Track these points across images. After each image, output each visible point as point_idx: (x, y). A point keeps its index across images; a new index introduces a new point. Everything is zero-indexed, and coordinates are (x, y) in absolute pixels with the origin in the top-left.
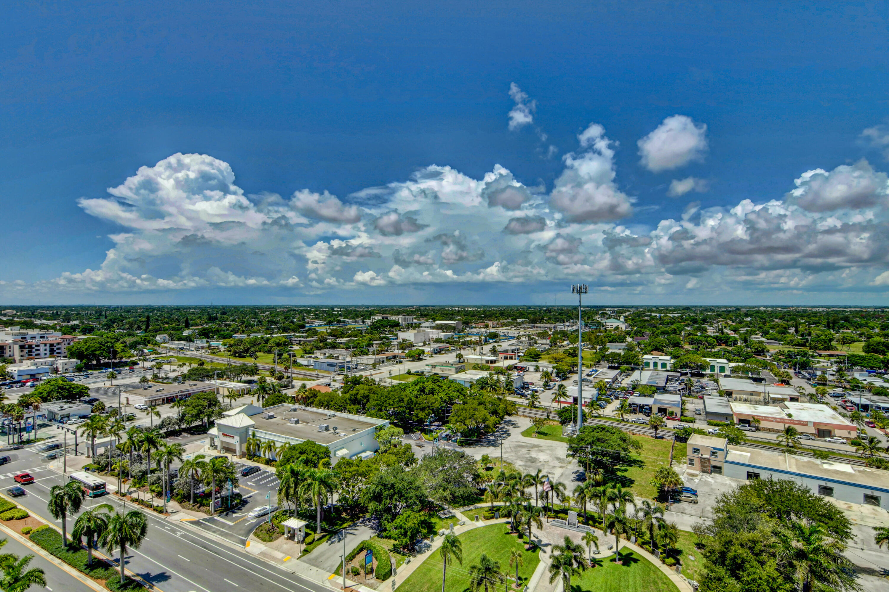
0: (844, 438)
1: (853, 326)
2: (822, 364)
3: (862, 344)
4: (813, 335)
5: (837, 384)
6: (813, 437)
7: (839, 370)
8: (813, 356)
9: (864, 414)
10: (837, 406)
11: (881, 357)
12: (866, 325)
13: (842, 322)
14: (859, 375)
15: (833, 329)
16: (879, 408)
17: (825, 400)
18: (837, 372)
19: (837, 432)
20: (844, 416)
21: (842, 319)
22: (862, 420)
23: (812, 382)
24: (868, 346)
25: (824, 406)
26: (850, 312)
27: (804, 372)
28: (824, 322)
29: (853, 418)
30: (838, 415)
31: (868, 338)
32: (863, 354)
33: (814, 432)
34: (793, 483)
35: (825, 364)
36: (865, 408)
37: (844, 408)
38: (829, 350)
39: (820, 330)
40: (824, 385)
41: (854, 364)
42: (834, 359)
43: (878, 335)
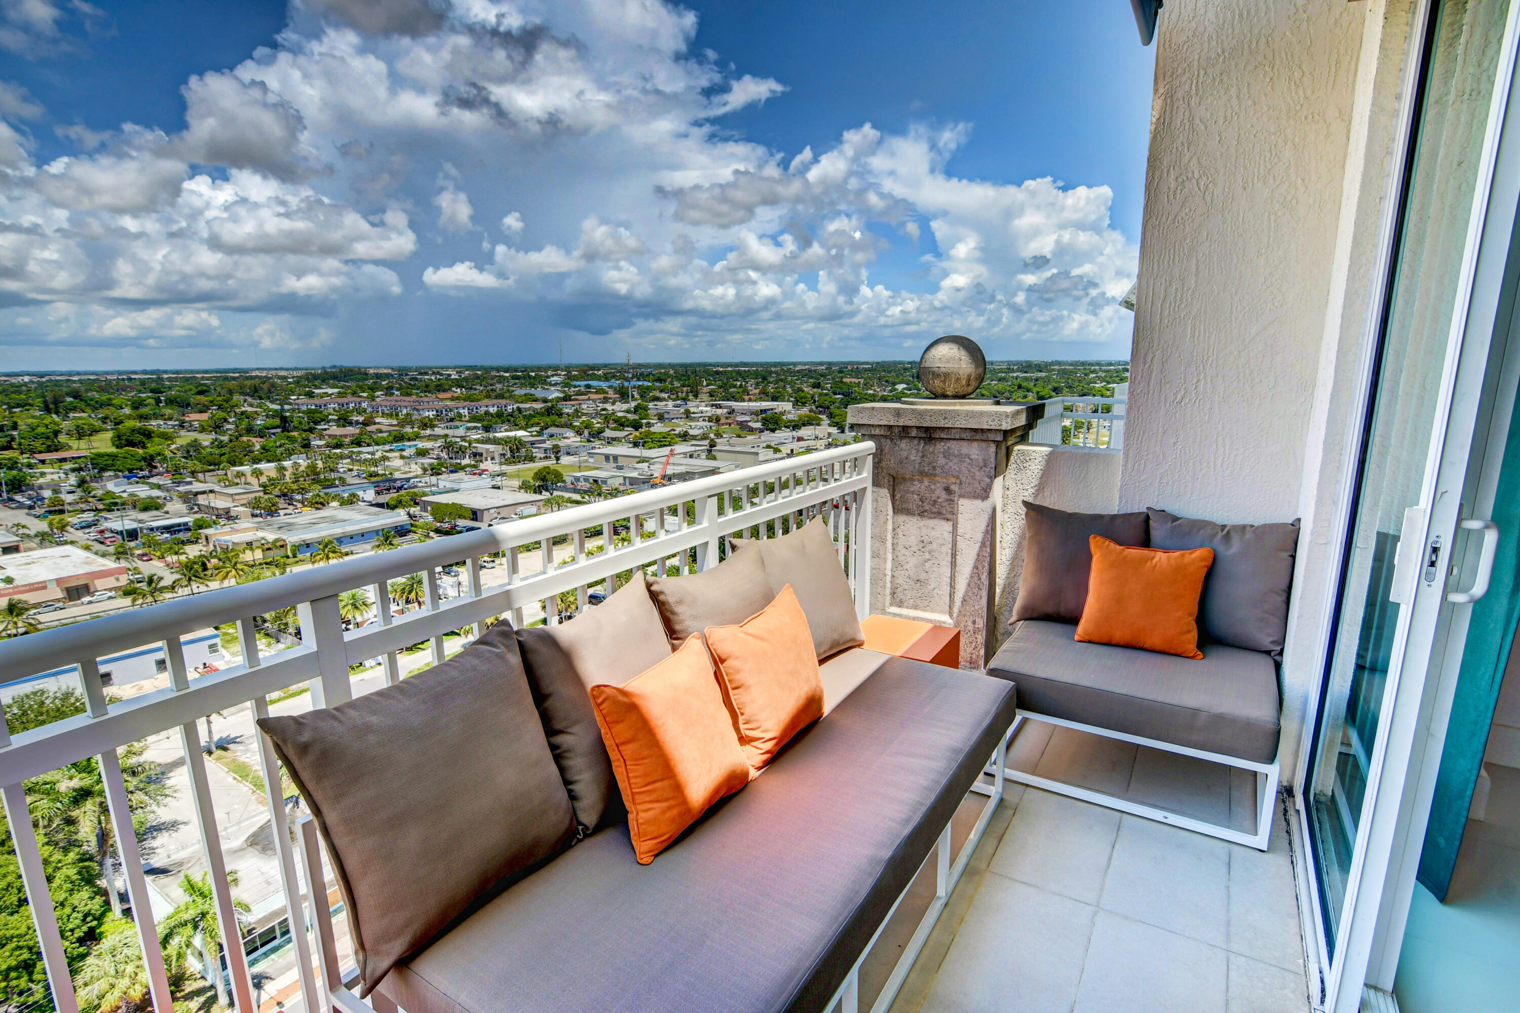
0: (110, 590)
1: (89, 405)
2: (49, 477)
3: (109, 435)
4: (22, 427)
5: (83, 506)
6: (60, 605)
7: (82, 483)
8: (30, 466)
9: (132, 544)
10: (90, 543)
11: (141, 451)
12: (108, 404)
13: (69, 399)
14: (114, 486)
15: (57, 413)
16: (152, 529)
17: (68, 537)
18: (79, 486)
19: (99, 584)
20: (104, 555)
21: (68, 394)
22: (132, 555)
23: (38, 511)
24: (119, 437)
25: (68, 547)
26: (80, 381)
27: (18, 497)
28: (38, 401)
29: (120, 554)
30: (94, 557)
31: (117, 424)
32: (114, 450)
33: (60, 595)
34: (43, 692)
35: (56, 477)
36: (132, 535)
37: (102, 543)
38: (57, 450)
39: (34, 417)
40: (62, 512)
41: (103, 470)
42: (68, 466)
43: (129, 417)
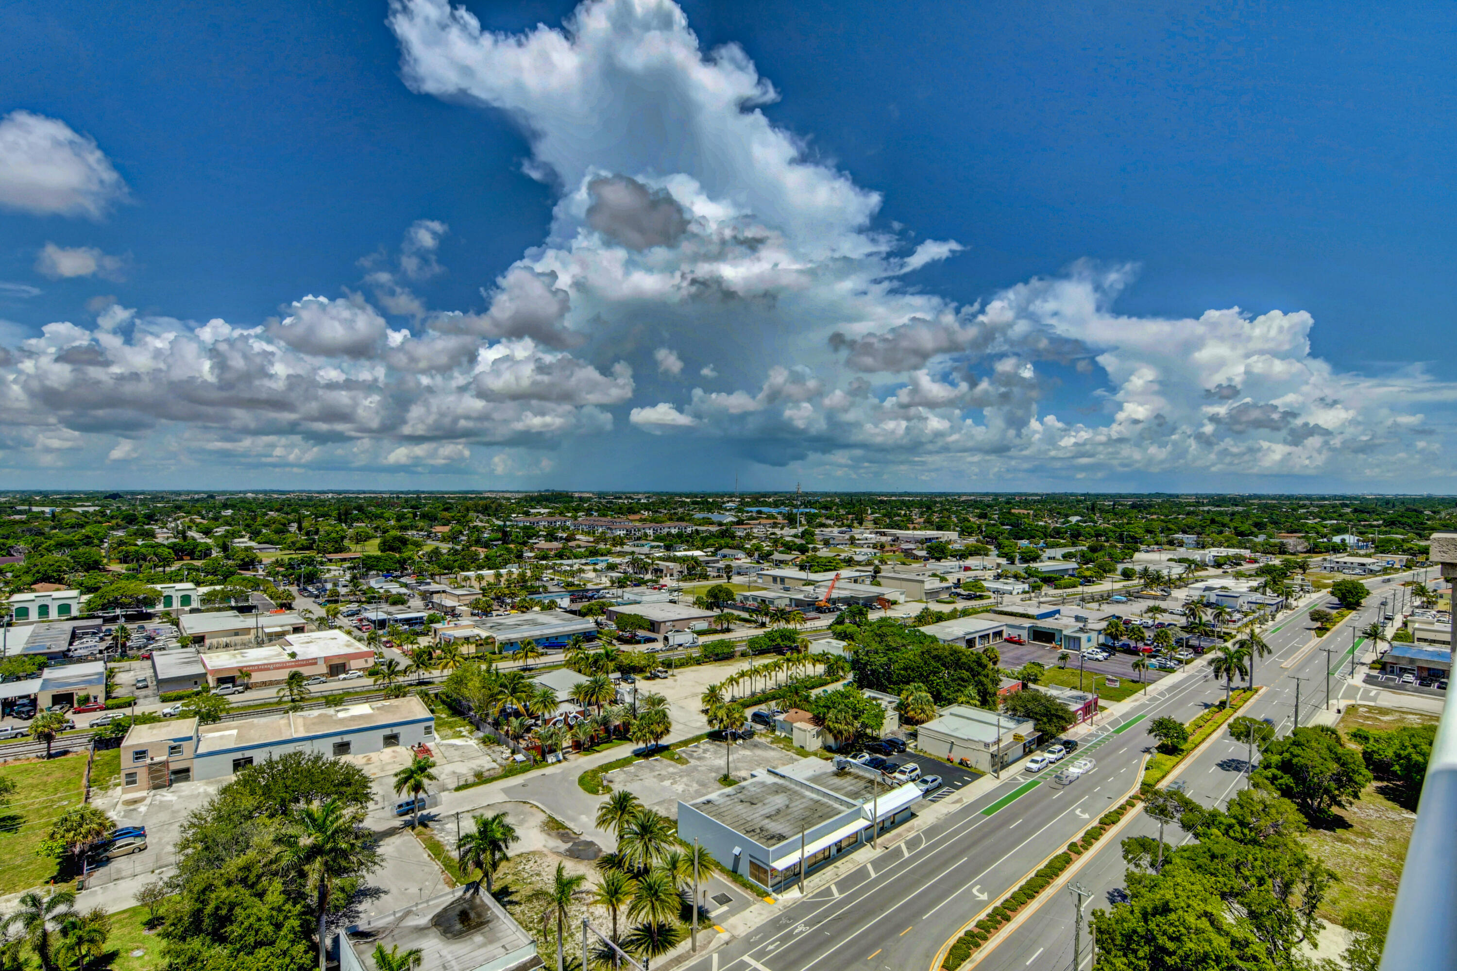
0: (360, 670)
1: (368, 517)
2: (333, 573)
3: (377, 541)
4: (322, 533)
5: (352, 598)
6: (324, 679)
7: (354, 578)
8: (322, 563)
9: (381, 632)
10: (352, 629)
11: (397, 555)
12: (380, 517)
13: (356, 512)
14: (376, 583)
15: (345, 522)
16: (396, 621)
17: (338, 623)
18: (351, 581)
19: (354, 664)
20: (360, 640)
21: (355, 508)
22: (380, 641)
23: (321, 600)
24: (384, 543)
25: (337, 631)
26: (365, 498)
27: (310, 588)
28: (335, 513)
29: (371, 640)
30: (353, 641)
31: (384, 532)
32: (379, 553)
33: (324, 670)
34: (301, 753)
35: (337, 573)
36: (382, 624)
37: (360, 629)
38: (341, 552)
39: (330, 525)
40: (336, 602)
41: (370, 569)
42: (347, 565)
43: (393, 528)
